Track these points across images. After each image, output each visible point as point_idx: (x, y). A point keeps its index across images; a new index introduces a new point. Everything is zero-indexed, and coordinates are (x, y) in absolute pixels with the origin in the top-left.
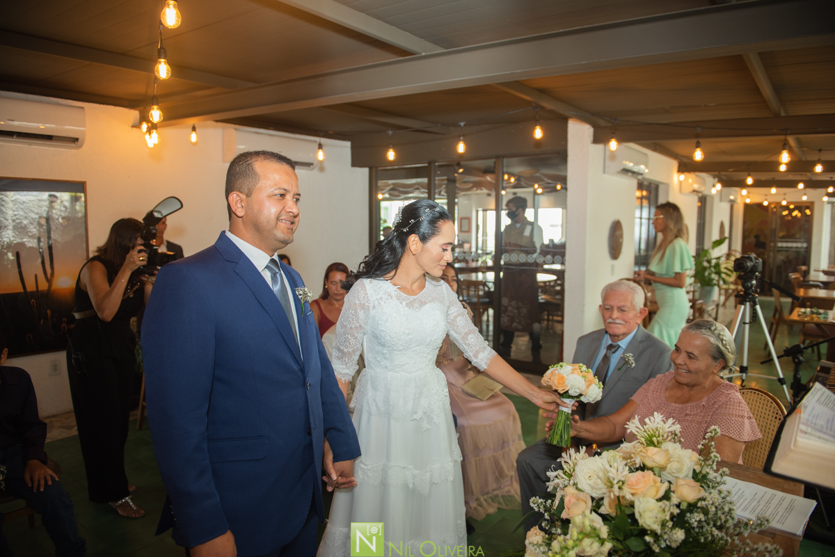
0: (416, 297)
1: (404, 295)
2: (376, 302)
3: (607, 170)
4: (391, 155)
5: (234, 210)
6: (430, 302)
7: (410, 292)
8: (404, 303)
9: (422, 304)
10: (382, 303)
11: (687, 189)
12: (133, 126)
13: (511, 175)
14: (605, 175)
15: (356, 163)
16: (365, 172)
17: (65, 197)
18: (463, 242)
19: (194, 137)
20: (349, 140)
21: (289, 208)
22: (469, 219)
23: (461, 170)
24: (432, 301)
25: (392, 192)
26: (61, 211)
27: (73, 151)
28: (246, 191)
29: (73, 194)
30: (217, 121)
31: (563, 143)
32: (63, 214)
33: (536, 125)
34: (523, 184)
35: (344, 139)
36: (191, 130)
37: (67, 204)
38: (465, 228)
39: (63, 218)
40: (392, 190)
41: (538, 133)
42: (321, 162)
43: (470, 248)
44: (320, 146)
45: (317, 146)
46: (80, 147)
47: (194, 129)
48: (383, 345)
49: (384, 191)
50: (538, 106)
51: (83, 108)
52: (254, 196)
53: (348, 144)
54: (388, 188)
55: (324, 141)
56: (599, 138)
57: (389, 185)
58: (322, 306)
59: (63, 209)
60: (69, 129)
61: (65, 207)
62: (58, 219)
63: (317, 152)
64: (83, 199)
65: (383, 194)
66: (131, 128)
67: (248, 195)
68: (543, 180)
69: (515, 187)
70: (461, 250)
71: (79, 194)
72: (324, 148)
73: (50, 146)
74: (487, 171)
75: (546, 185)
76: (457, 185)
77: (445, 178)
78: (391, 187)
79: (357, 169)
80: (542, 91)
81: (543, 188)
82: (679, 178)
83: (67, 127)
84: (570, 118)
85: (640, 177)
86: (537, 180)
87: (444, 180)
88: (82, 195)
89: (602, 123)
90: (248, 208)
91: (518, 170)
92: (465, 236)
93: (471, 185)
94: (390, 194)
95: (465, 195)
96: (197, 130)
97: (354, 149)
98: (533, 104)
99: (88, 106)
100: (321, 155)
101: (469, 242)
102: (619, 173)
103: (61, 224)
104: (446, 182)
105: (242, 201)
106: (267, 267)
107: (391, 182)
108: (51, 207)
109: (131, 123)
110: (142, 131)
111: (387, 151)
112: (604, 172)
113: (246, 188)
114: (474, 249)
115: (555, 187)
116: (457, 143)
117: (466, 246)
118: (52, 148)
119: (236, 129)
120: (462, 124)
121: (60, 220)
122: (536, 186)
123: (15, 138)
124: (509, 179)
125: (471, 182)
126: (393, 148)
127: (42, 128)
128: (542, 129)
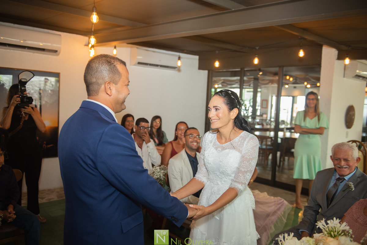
3: (346, 75)
4: (217, 64)
13: (291, 76)
14: (345, 79)
15: (201, 67)
16: (206, 72)
17: (52, 80)
18: (263, 114)
20: (198, 55)
22: (267, 101)
23: (261, 73)
26: (50, 87)
27: (54, 57)
30: (128, 44)
32: (51, 89)
33: (301, 49)
34: (298, 81)
35: (195, 54)
36: (113, 48)
37: (54, 83)
38: (264, 106)
39: (51, 90)
40: (223, 82)
41: (301, 54)
42: (179, 67)
43: (267, 117)
44: (179, 58)
45: (177, 58)
46: (58, 55)
47: (115, 47)
49: (218, 83)
50: (302, 38)
51: (60, 35)
53: (197, 57)
54: (221, 82)
55: (182, 55)
56: (341, 57)
57: (221, 80)
58: (174, 145)
59: (51, 86)
60: (53, 46)
61: (52, 85)
62: (48, 91)
63: (177, 62)
65: (218, 85)
66: (84, 46)
68: (310, 80)
69: (294, 83)
70: (261, 118)
72: (181, 59)
74: (276, 74)
75: (313, 83)
76: (260, 81)
77: (252, 77)
78: (222, 81)
79: (202, 71)
80: (305, 30)
81: (311, 85)
84: (324, 45)
86: (307, 80)
87: (252, 78)
89: (344, 47)
91: (294, 74)
92: (264, 110)
93: (268, 82)
94: (222, 85)
95: (265, 87)
96: (117, 48)
97: (200, 60)
98: (299, 37)
99: (63, 34)
100: (179, 63)
101: (266, 114)
103: (50, 94)
104: (253, 79)
108: (45, 85)
109: (84, 43)
110: (89, 48)
111: (215, 62)
112: (344, 77)
114: (269, 118)
115: (316, 84)
116: (254, 58)
117: (265, 116)
119: (137, 48)
120: (257, 48)
121: (50, 91)
122: (306, 83)
123: (26, 50)
124: (289, 79)
125: (267, 80)
126: (218, 60)
127: (41, 45)
128: (304, 51)
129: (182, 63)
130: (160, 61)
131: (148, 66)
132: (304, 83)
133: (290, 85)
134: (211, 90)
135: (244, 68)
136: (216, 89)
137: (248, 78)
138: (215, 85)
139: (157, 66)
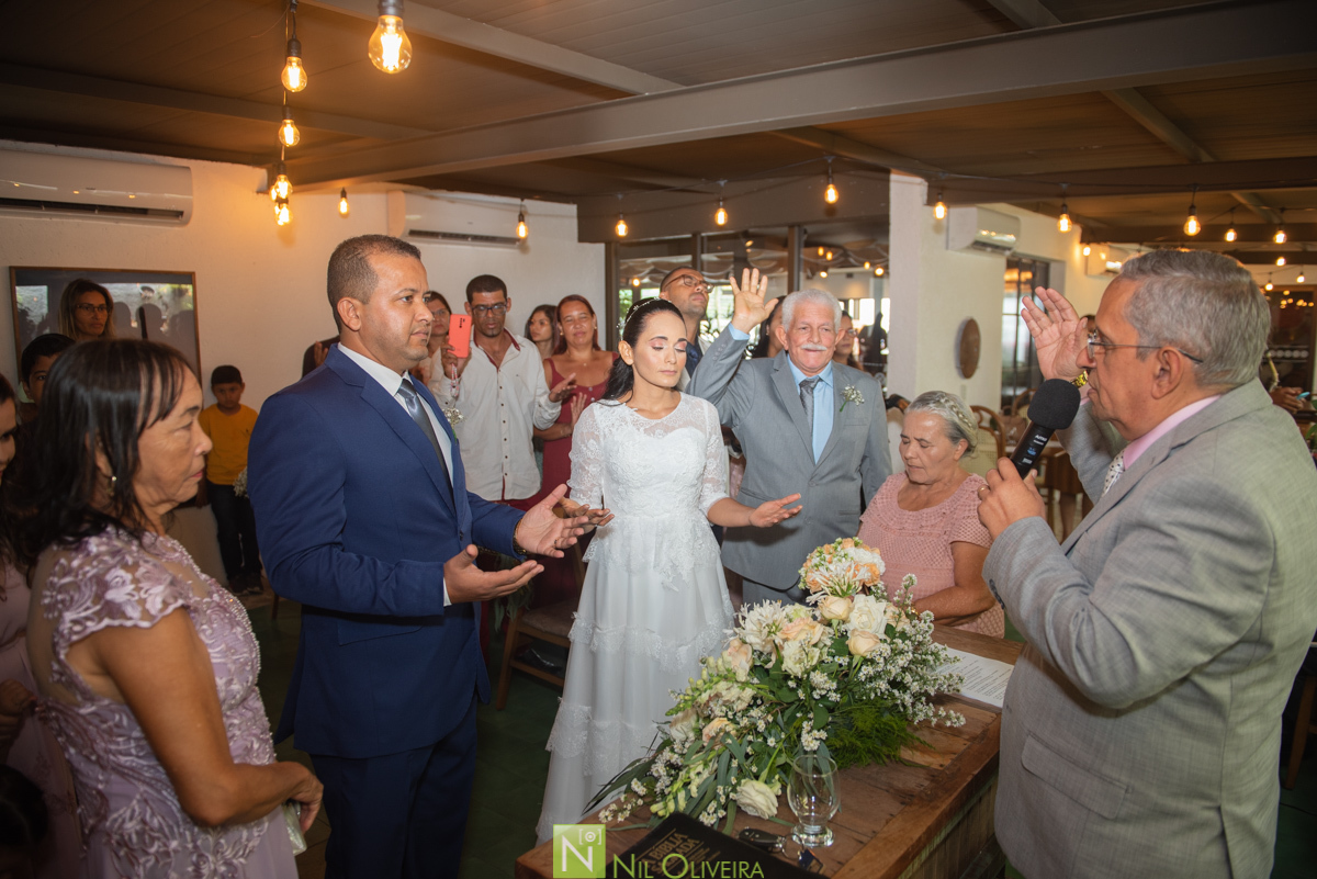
0: (659, 421)
1: (642, 418)
2: (606, 430)
3: (951, 244)
4: (622, 229)
5: (346, 322)
6: (680, 426)
7: (652, 415)
8: (642, 429)
9: (668, 429)
10: (614, 430)
11: (1096, 269)
12: (259, 192)
13: (828, 246)
14: (948, 252)
15: (585, 235)
16: (599, 249)
17: (165, 290)
19: (344, 206)
20: (574, 203)
21: (420, 315)
23: (749, 243)
24: (686, 424)
25: (654, 275)
27: (176, 229)
28: (361, 295)
29: (176, 286)
31: (883, 205)
33: (829, 184)
35: (566, 201)
36: (339, 196)
40: (652, 272)
41: (832, 195)
42: (524, 240)
44: (522, 216)
45: (517, 212)
46: (186, 223)
47: (344, 194)
48: (618, 482)
50: (831, 155)
51: (188, 168)
52: (373, 302)
53: (572, 209)
54: (647, 271)
55: (532, 205)
56: (937, 197)
57: (648, 265)
60: (169, 198)
63: (517, 226)
64: (190, 293)
66: (256, 194)
67: (365, 302)
68: (881, 257)
69: (841, 266)
71: (184, 286)
73: (144, 223)
77: (731, 253)
78: (652, 267)
79: (587, 246)
82: (1082, 252)
83: (166, 195)
84: (891, 169)
85: (1008, 253)
86: (868, 256)
87: (728, 257)
88: (190, 287)
89: (941, 174)
90: (365, 318)
93: (774, 264)
94: (651, 279)
96: (348, 196)
97: (580, 216)
99: (196, 165)
100: (522, 231)
102: (968, 248)
104: (732, 260)
105: (355, 309)
106: (400, 391)
107: (650, 260)
109: (256, 185)
110: (270, 198)
111: (616, 223)
112: (947, 248)
113: (361, 292)
116: (716, 212)
118: (147, 226)
119: (405, 192)
120: (722, 183)
122: (867, 265)
123: (96, 214)
124: (825, 255)
125: (772, 259)
126: (624, 219)
127: (132, 198)
128: (837, 188)
129: (528, 230)
130: (470, 223)
131: (440, 240)
132: (862, 264)
133: (831, 270)
134: (618, 294)
135: (700, 233)
136: (637, 292)
137: (718, 257)
138: (633, 279)
139: (464, 237)
